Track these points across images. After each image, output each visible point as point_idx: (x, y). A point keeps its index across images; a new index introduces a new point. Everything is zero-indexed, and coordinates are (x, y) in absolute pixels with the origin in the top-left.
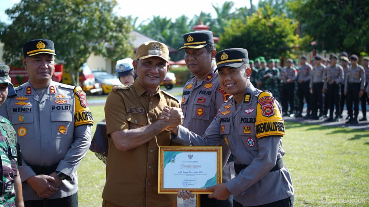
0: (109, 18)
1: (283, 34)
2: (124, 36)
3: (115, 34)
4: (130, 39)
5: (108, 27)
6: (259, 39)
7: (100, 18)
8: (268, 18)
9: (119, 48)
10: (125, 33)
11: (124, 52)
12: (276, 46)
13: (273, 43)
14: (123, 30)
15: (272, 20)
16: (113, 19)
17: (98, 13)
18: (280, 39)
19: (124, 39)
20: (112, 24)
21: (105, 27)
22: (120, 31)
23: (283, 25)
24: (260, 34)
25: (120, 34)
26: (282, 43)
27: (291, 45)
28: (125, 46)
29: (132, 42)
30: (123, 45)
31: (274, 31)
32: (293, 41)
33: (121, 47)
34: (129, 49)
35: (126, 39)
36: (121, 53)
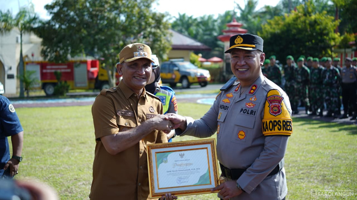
0: (147, 14)
1: (325, 32)
2: (163, 32)
3: (153, 30)
4: (168, 35)
5: (146, 23)
6: (300, 36)
7: (139, 13)
8: (308, 16)
9: (157, 44)
10: (163, 30)
11: (162, 48)
12: (316, 44)
13: (313, 41)
14: (162, 26)
15: (313, 17)
16: (151, 15)
17: (136, 8)
18: (321, 36)
19: (162, 36)
20: (150, 20)
21: (143, 23)
22: (159, 28)
23: (324, 23)
24: (300, 31)
25: (158, 31)
26: (323, 41)
27: (332, 43)
28: (163, 42)
29: (169, 39)
30: (161, 41)
31: (315, 29)
32: (334, 39)
33: (159, 43)
34: (167, 45)
35: (165, 35)
36: (159, 49)
